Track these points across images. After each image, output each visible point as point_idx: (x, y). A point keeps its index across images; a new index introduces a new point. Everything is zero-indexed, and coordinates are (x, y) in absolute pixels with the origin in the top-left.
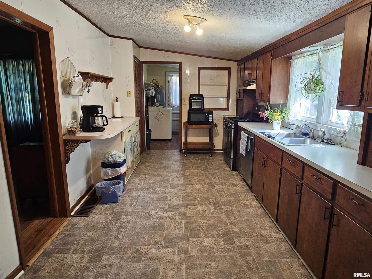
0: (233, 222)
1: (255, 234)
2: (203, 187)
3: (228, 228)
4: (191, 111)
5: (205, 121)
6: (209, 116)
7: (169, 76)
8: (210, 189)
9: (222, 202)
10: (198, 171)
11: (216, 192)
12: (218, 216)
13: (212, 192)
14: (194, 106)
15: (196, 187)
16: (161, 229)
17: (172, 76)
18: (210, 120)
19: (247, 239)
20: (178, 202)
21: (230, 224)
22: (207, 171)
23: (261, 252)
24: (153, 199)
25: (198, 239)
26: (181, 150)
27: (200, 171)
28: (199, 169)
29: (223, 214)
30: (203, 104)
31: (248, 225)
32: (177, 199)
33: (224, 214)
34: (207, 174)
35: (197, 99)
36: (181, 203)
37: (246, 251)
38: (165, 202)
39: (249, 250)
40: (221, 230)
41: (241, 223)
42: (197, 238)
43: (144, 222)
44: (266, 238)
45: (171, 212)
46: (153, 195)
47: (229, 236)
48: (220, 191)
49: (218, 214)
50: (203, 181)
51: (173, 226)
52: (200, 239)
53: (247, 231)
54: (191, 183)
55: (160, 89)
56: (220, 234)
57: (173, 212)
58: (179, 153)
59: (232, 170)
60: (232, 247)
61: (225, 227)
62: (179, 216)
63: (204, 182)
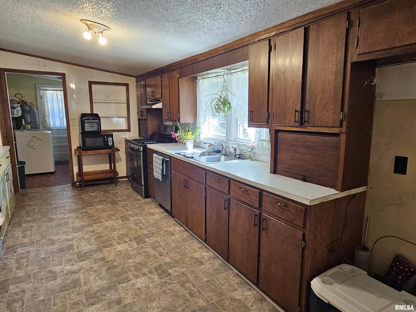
0: (162, 253)
1: (187, 259)
2: (116, 223)
3: (159, 261)
4: (84, 134)
5: (104, 144)
6: (109, 139)
7: (42, 90)
8: (126, 224)
9: (144, 235)
10: (104, 205)
11: (133, 225)
12: (143, 251)
13: (129, 227)
14: (88, 128)
15: (108, 224)
16: (77, 286)
17: (46, 90)
18: (110, 144)
19: (181, 267)
20: (90, 247)
21: (159, 256)
22: (115, 203)
23: (198, 275)
24: (52, 253)
25: (129, 282)
26: (74, 184)
27: (106, 205)
28: (104, 203)
29: (148, 247)
30: (99, 124)
31: (179, 252)
32: (87, 244)
33: (150, 248)
34: (116, 207)
35: (91, 120)
36: (94, 247)
37: (184, 278)
38: (71, 251)
39: (186, 277)
40: (151, 265)
41: (171, 253)
42: (127, 282)
43: (48, 285)
44: (199, 260)
45: (84, 262)
46: (50, 247)
47: (162, 269)
48: (138, 223)
49: (143, 249)
50: (113, 216)
51: (91, 278)
52: (130, 282)
53: (179, 258)
54: (100, 221)
55: (28, 106)
56: (151, 270)
57: (87, 261)
58: (71, 187)
59: (144, 198)
60: (169, 280)
61: (155, 261)
62: (96, 263)
63: (115, 217)
